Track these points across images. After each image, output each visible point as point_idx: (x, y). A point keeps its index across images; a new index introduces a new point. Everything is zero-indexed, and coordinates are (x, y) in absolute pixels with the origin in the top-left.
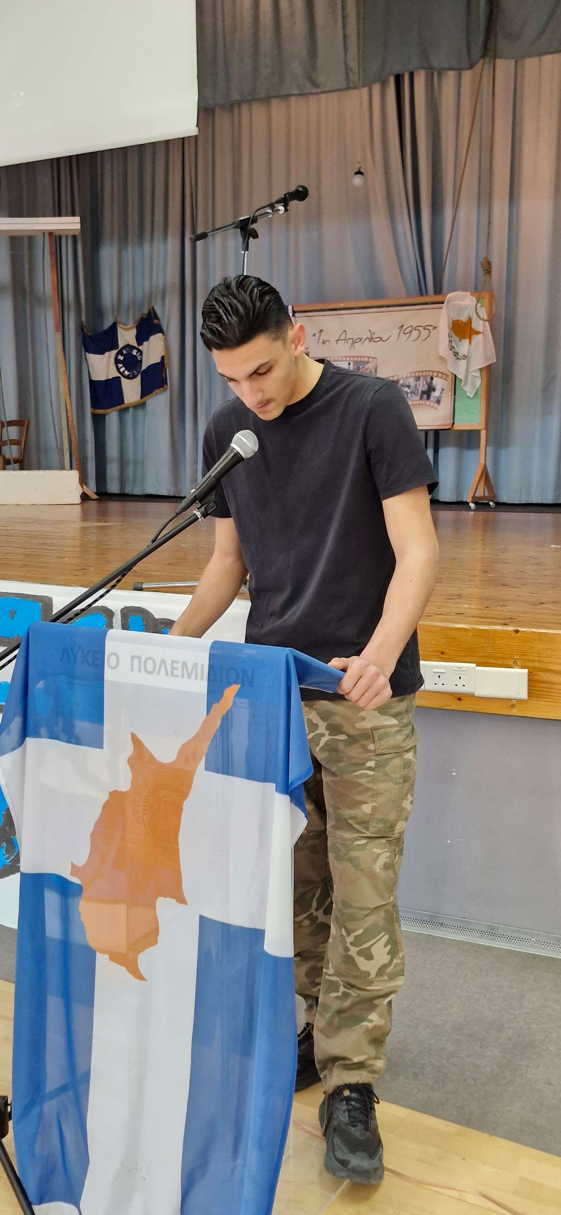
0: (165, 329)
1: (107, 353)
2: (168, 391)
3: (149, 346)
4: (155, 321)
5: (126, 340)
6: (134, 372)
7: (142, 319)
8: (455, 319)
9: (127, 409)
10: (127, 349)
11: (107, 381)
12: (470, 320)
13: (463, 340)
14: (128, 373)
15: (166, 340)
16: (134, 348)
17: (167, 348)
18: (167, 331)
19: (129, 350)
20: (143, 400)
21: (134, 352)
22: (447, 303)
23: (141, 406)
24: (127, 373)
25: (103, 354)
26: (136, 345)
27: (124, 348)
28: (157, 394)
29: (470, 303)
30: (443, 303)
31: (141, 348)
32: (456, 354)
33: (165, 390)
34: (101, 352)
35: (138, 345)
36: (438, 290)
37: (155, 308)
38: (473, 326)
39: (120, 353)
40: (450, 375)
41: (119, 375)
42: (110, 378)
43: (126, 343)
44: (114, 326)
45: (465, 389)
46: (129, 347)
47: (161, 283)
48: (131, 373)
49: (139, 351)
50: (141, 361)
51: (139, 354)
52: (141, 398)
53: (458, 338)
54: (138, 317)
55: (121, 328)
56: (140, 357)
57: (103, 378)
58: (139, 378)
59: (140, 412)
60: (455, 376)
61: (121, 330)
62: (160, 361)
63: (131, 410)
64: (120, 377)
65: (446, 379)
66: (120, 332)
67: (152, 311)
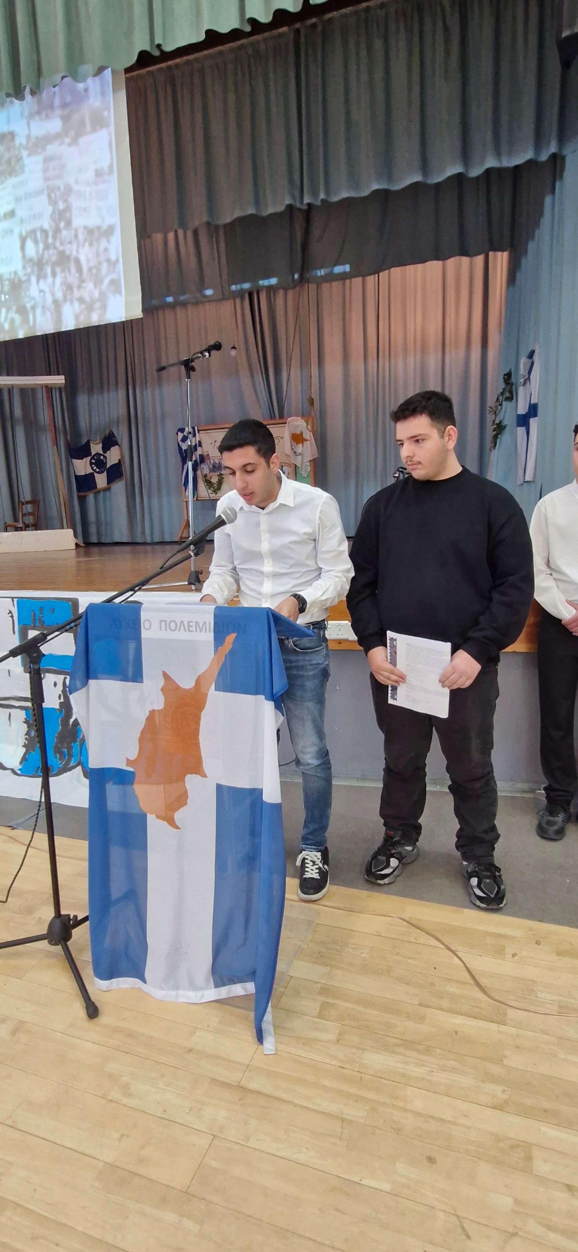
0: (119, 442)
1: (84, 459)
3: (110, 454)
4: (114, 439)
5: (96, 451)
7: (105, 437)
8: (293, 433)
9: (99, 491)
11: (86, 475)
12: (302, 433)
13: (298, 445)
15: (121, 449)
16: (101, 455)
17: (122, 455)
18: (121, 444)
19: (98, 456)
20: (109, 486)
21: (102, 457)
22: (288, 424)
23: (107, 489)
24: (98, 470)
26: (102, 453)
27: (95, 455)
28: (117, 482)
29: (301, 423)
30: (286, 423)
31: (105, 455)
32: (295, 452)
33: (123, 479)
34: (81, 458)
35: (104, 453)
36: (281, 416)
37: (113, 431)
38: (304, 436)
39: (93, 458)
40: (292, 465)
41: (92, 471)
42: (87, 473)
43: (96, 453)
44: (88, 442)
45: (302, 473)
46: (98, 454)
47: (115, 416)
48: (101, 470)
49: (104, 456)
50: (106, 463)
51: (105, 458)
53: (295, 444)
54: (103, 436)
55: (92, 443)
56: (105, 460)
57: (83, 474)
58: (105, 472)
59: (107, 494)
60: (296, 465)
61: (93, 445)
62: (117, 462)
63: (101, 492)
64: (93, 473)
65: (290, 467)
67: (111, 433)
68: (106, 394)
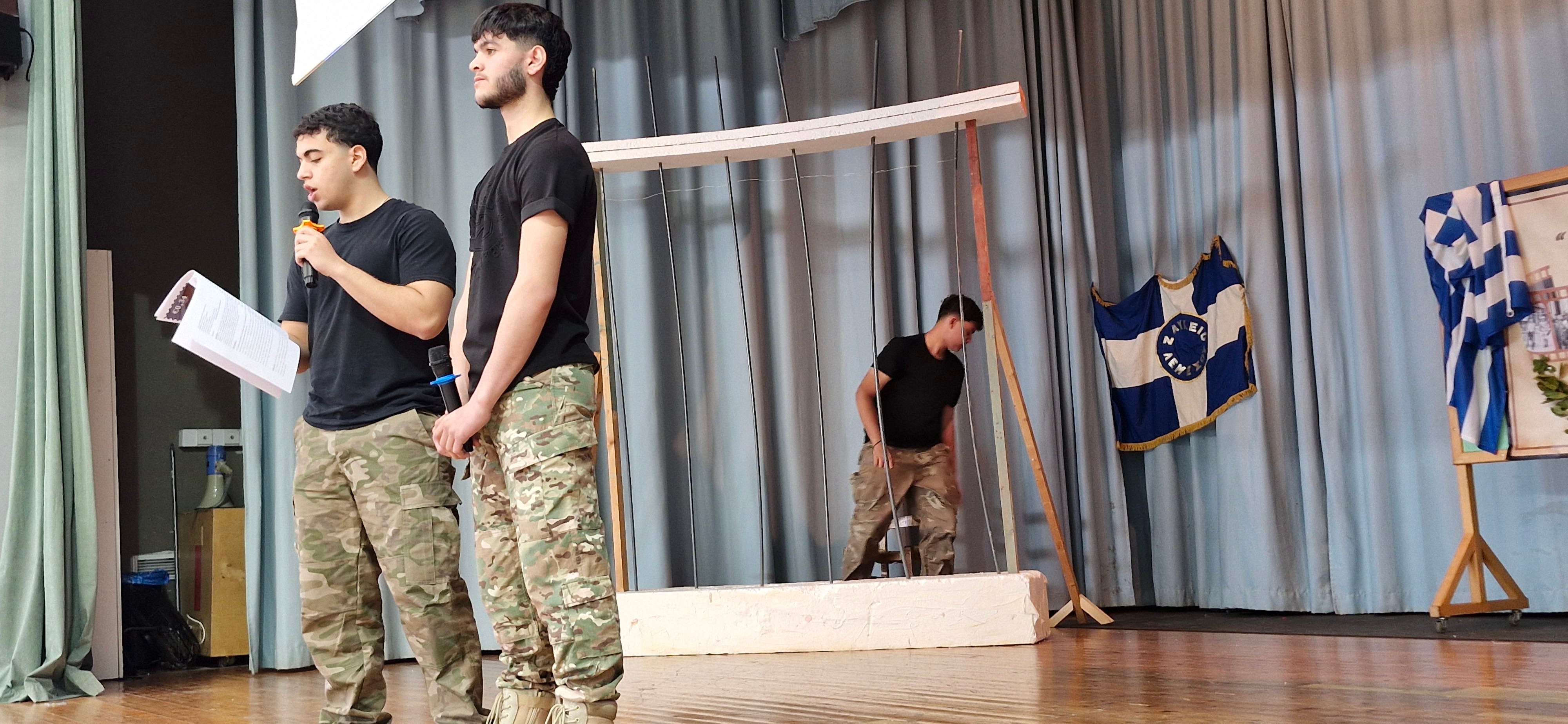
0: (1244, 275)
1: (1140, 336)
2: (1258, 394)
3: (1217, 313)
4: (1226, 263)
5: (1176, 307)
6: (1194, 365)
7: (1203, 262)
9: (1186, 437)
10: (1179, 323)
11: (1144, 388)
14: (1184, 368)
15: (1247, 295)
16: (1189, 319)
17: (1251, 311)
18: (1248, 281)
19: (1183, 326)
20: (1213, 417)
21: (1193, 327)
23: (1208, 429)
24: (1181, 368)
25: (1136, 337)
26: (1195, 314)
27: (1174, 321)
28: (1237, 403)
31: (1204, 317)
33: (1252, 394)
34: (1130, 335)
35: (1200, 314)
37: (1224, 239)
39: (1167, 332)
41: (1167, 374)
42: (1151, 380)
43: (1175, 313)
44: (1153, 286)
46: (1182, 319)
47: (1234, 191)
48: (1189, 367)
49: (1203, 324)
50: (1206, 343)
51: (1202, 328)
52: (1208, 414)
54: (1196, 261)
55: (1165, 285)
56: (1204, 334)
57: (1137, 383)
58: (1204, 372)
61: (1166, 289)
63: (1193, 437)
64: (1168, 377)
66: (1165, 292)
67: (1220, 245)
68: (1204, 129)
